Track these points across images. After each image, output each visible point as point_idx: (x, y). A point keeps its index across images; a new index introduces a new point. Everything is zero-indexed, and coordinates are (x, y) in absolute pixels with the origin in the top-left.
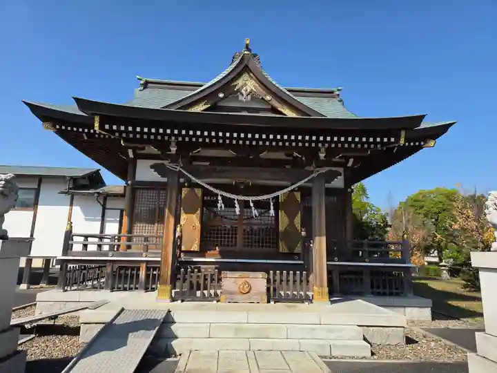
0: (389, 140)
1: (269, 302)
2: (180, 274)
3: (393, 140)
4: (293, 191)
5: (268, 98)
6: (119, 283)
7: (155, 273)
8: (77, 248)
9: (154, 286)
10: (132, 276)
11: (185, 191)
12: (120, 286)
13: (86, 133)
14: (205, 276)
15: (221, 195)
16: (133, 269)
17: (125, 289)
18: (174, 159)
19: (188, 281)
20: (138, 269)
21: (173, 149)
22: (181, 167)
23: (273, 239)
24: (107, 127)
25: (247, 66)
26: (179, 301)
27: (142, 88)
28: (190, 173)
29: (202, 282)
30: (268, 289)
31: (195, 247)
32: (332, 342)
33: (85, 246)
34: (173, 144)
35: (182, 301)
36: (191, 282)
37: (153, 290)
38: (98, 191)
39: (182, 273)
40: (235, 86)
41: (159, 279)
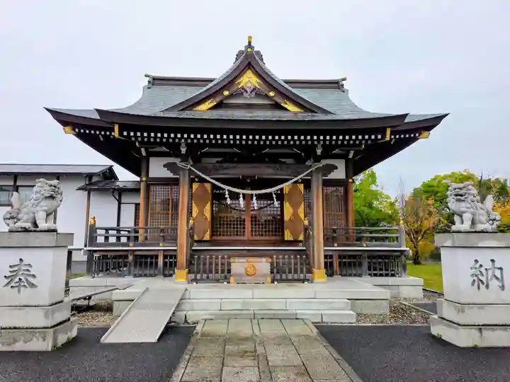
0: (376, 137)
1: (273, 282)
2: (194, 260)
3: (379, 137)
4: (296, 182)
5: (272, 94)
6: (140, 270)
7: (171, 260)
8: (101, 240)
9: (171, 272)
10: (151, 263)
11: (195, 186)
12: (141, 272)
13: (102, 135)
15: (228, 190)
16: (152, 257)
17: (146, 276)
18: (184, 158)
20: (157, 257)
21: (183, 150)
22: (192, 166)
23: (279, 228)
24: (125, 133)
25: (249, 63)
27: (150, 86)
28: (199, 171)
29: (213, 267)
30: (272, 271)
31: (207, 237)
32: (323, 312)
33: (107, 238)
34: (183, 145)
37: (170, 275)
39: (196, 259)
40: (239, 83)
41: (175, 265)
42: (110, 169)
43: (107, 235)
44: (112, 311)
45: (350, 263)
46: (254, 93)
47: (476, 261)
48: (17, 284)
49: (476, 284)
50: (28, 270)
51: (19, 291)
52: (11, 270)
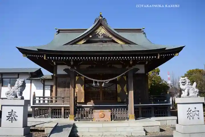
1: (112, 120)
2: (77, 111)
3: (155, 57)
5: (111, 36)
6: (54, 115)
7: (67, 111)
9: (67, 116)
10: (59, 112)
11: (77, 78)
12: (54, 116)
14: (87, 112)
16: (59, 110)
17: (56, 117)
19: (80, 114)
20: (61, 110)
21: (72, 63)
22: (75, 70)
24: (48, 58)
25: (101, 24)
26: (78, 121)
27: (57, 33)
29: (86, 114)
30: (111, 116)
31: (83, 101)
32: (132, 132)
34: (72, 61)
35: (79, 121)
36: (81, 114)
37: (67, 118)
38: (41, 78)
39: (78, 111)
40: (96, 32)
41: (69, 113)
42: (40, 70)
43: (40, 100)
44: (44, 132)
45: (146, 111)
46: (103, 36)
47: (189, 108)
48: (11, 119)
49: (189, 117)
50: (15, 114)
51: (12, 122)
52: (9, 114)
